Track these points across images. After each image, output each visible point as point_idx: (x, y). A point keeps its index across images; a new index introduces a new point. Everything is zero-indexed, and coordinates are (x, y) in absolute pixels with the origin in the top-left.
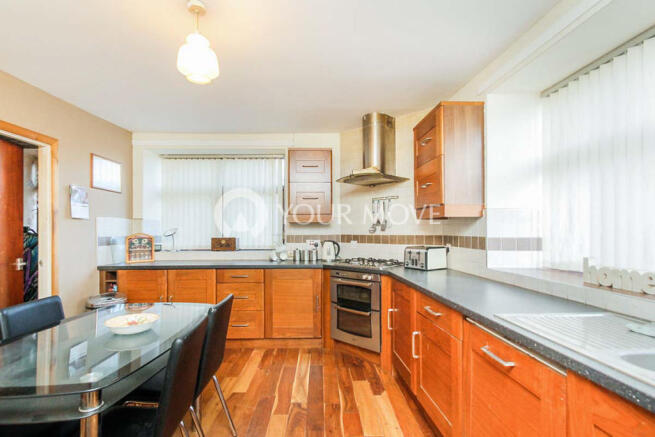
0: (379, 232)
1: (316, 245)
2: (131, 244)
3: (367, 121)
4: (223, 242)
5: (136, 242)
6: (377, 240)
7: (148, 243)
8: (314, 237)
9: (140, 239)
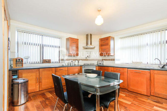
0: (88, 58)
1: (72, 61)
2: (16, 61)
3: (87, 35)
4: (47, 61)
5: (18, 60)
6: (87, 60)
7: (21, 61)
8: (72, 59)
9: (19, 59)
